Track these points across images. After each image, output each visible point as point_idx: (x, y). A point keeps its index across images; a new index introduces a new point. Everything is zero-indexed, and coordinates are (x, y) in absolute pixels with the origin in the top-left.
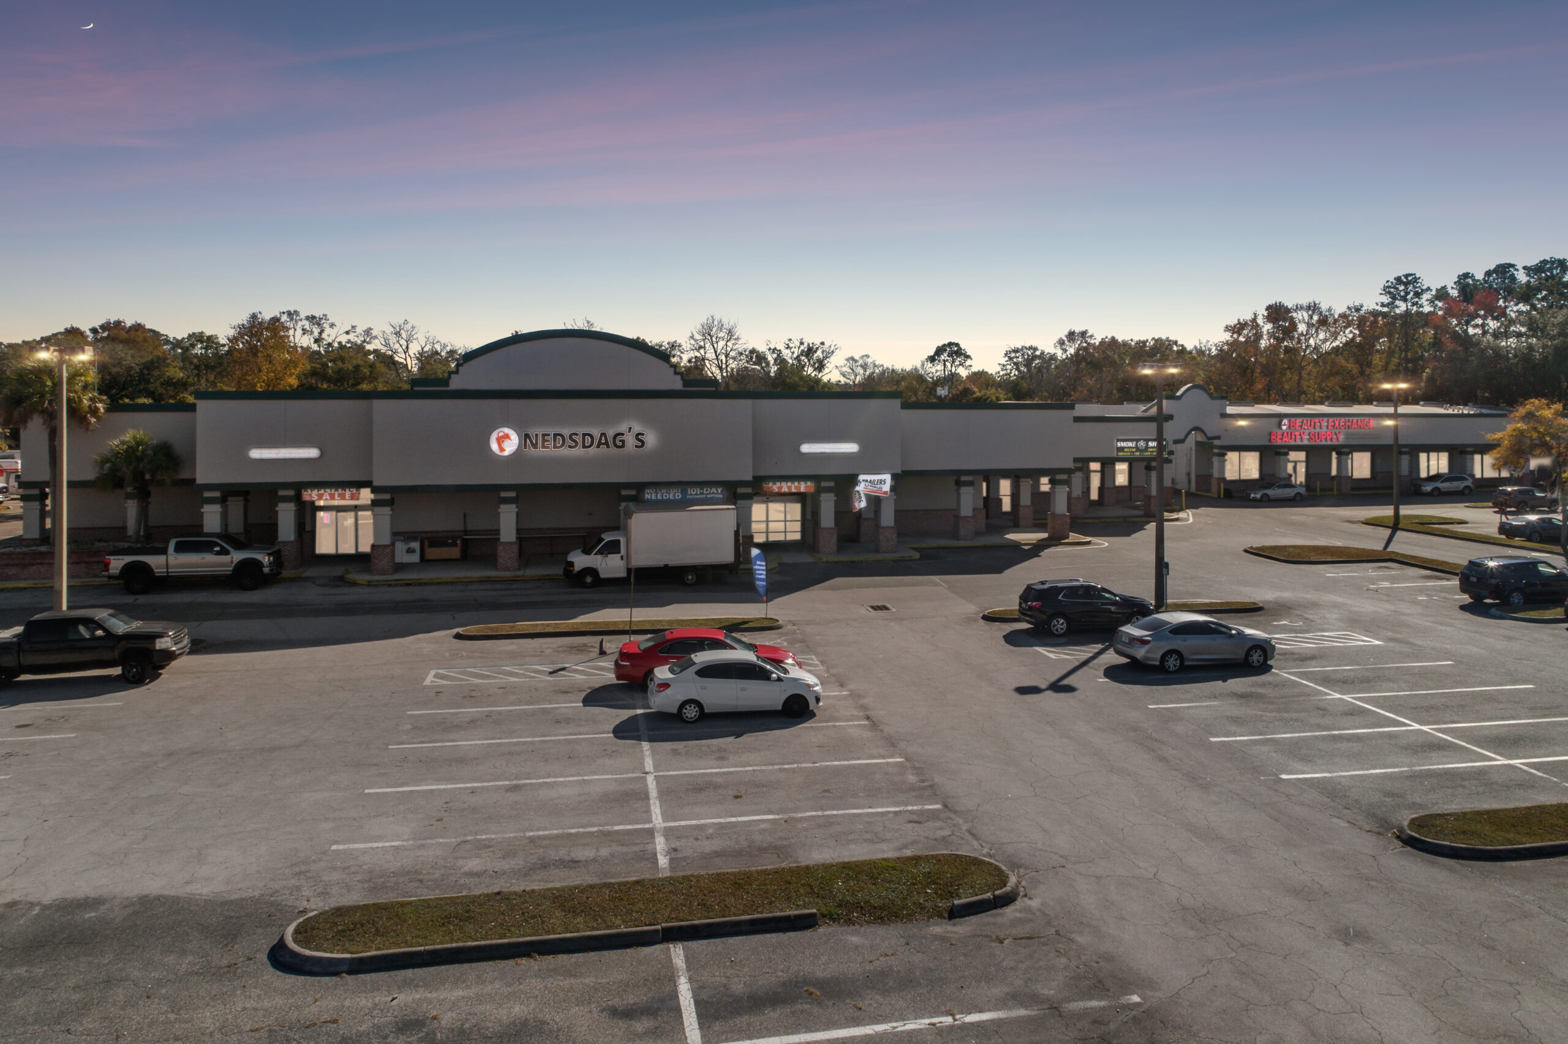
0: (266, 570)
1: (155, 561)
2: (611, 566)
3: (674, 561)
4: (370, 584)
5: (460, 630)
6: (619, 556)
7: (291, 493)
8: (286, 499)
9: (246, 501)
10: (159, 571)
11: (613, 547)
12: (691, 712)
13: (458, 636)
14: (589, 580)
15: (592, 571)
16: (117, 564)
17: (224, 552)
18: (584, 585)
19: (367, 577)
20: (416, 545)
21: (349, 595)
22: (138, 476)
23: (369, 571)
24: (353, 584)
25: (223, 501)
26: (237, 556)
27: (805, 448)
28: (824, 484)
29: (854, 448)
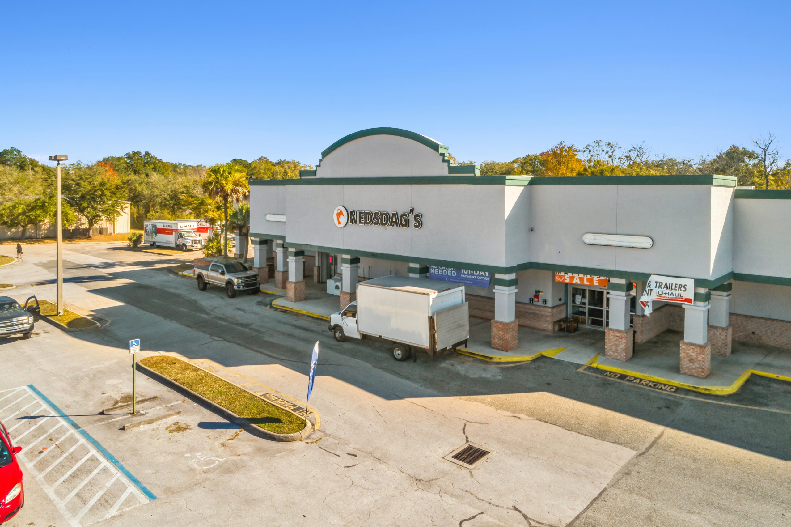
2: (350, 327)
6: (355, 320)
10: (206, 279)
14: (338, 335)
15: (340, 328)
16: (196, 273)
17: (223, 273)
27: (589, 238)
28: (613, 280)
29: (646, 242)
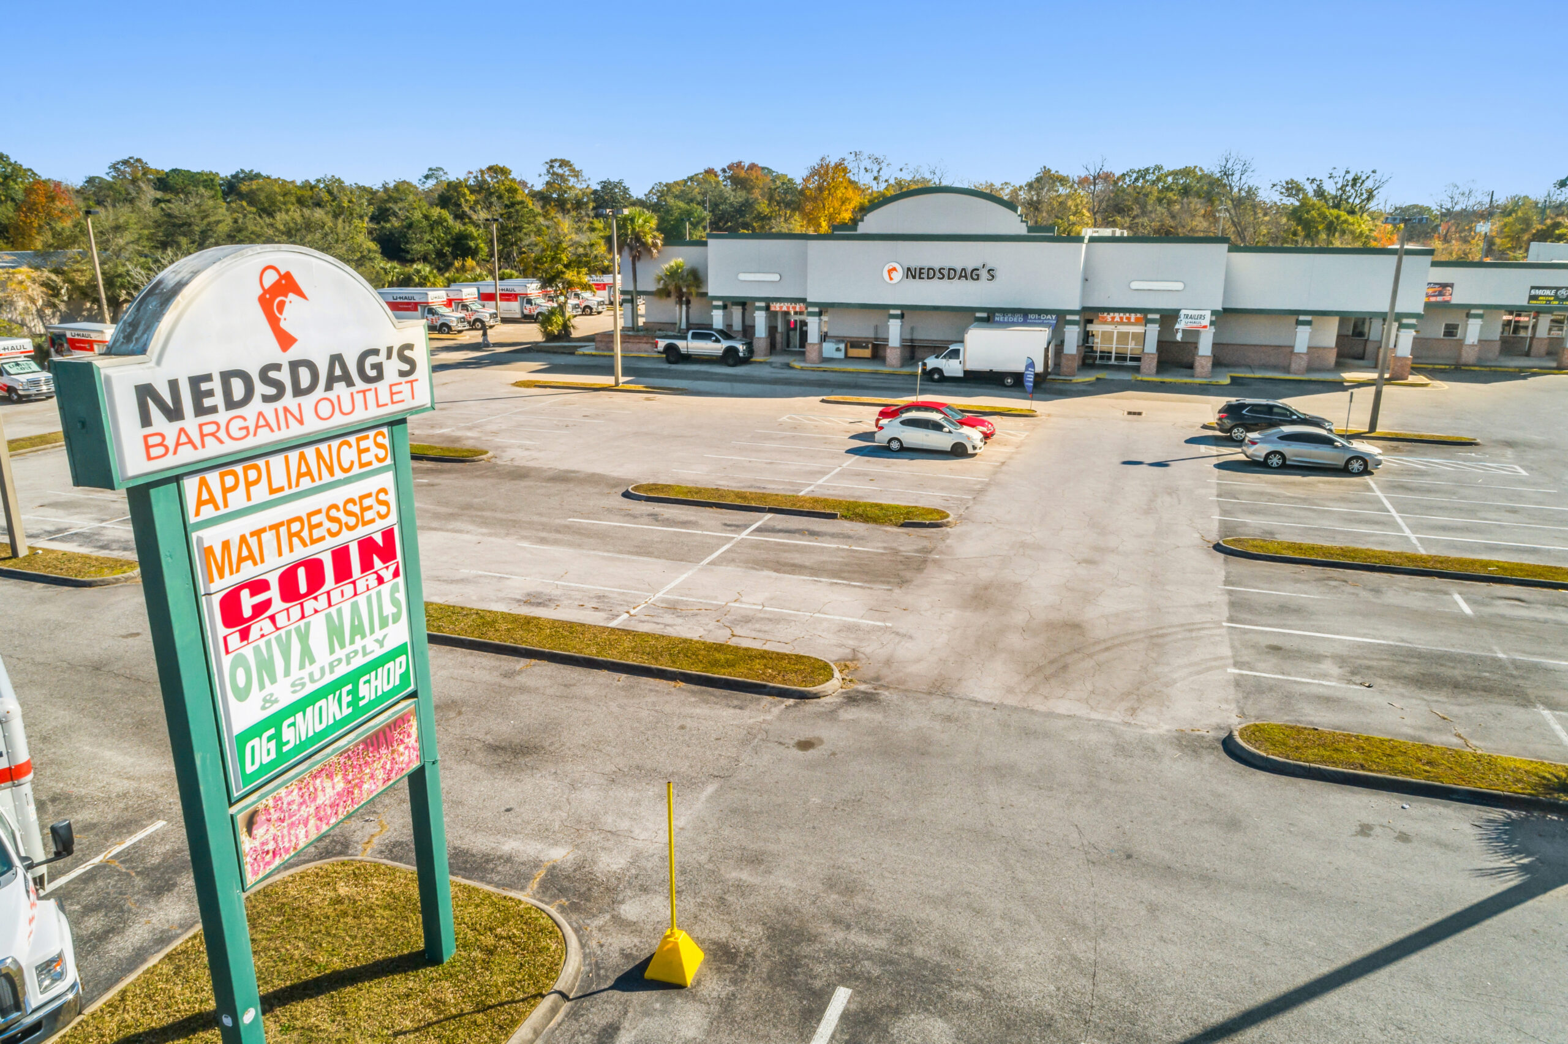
0: (741, 354)
1: (681, 344)
2: (952, 367)
3: (997, 369)
4: (802, 369)
5: (825, 398)
6: (957, 361)
7: (763, 304)
8: (759, 309)
9: (744, 310)
10: (683, 350)
11: (955, 354)
12: (895, 445)
13: (823, 401)
14: (936, 376)
15: (938, 370)
16: (662, 344)
17: (717, 341)
18: (933, 380)
19: (803, 365)
20: (842, 346)
21: (787, 374)
22: (679, 290)
23: (804, 361)
24: (792, 368)
25: (725, 307)
26: (725, 344)
27: (1135, 285)
28: (1150, 316)
29: (1179, 286)
